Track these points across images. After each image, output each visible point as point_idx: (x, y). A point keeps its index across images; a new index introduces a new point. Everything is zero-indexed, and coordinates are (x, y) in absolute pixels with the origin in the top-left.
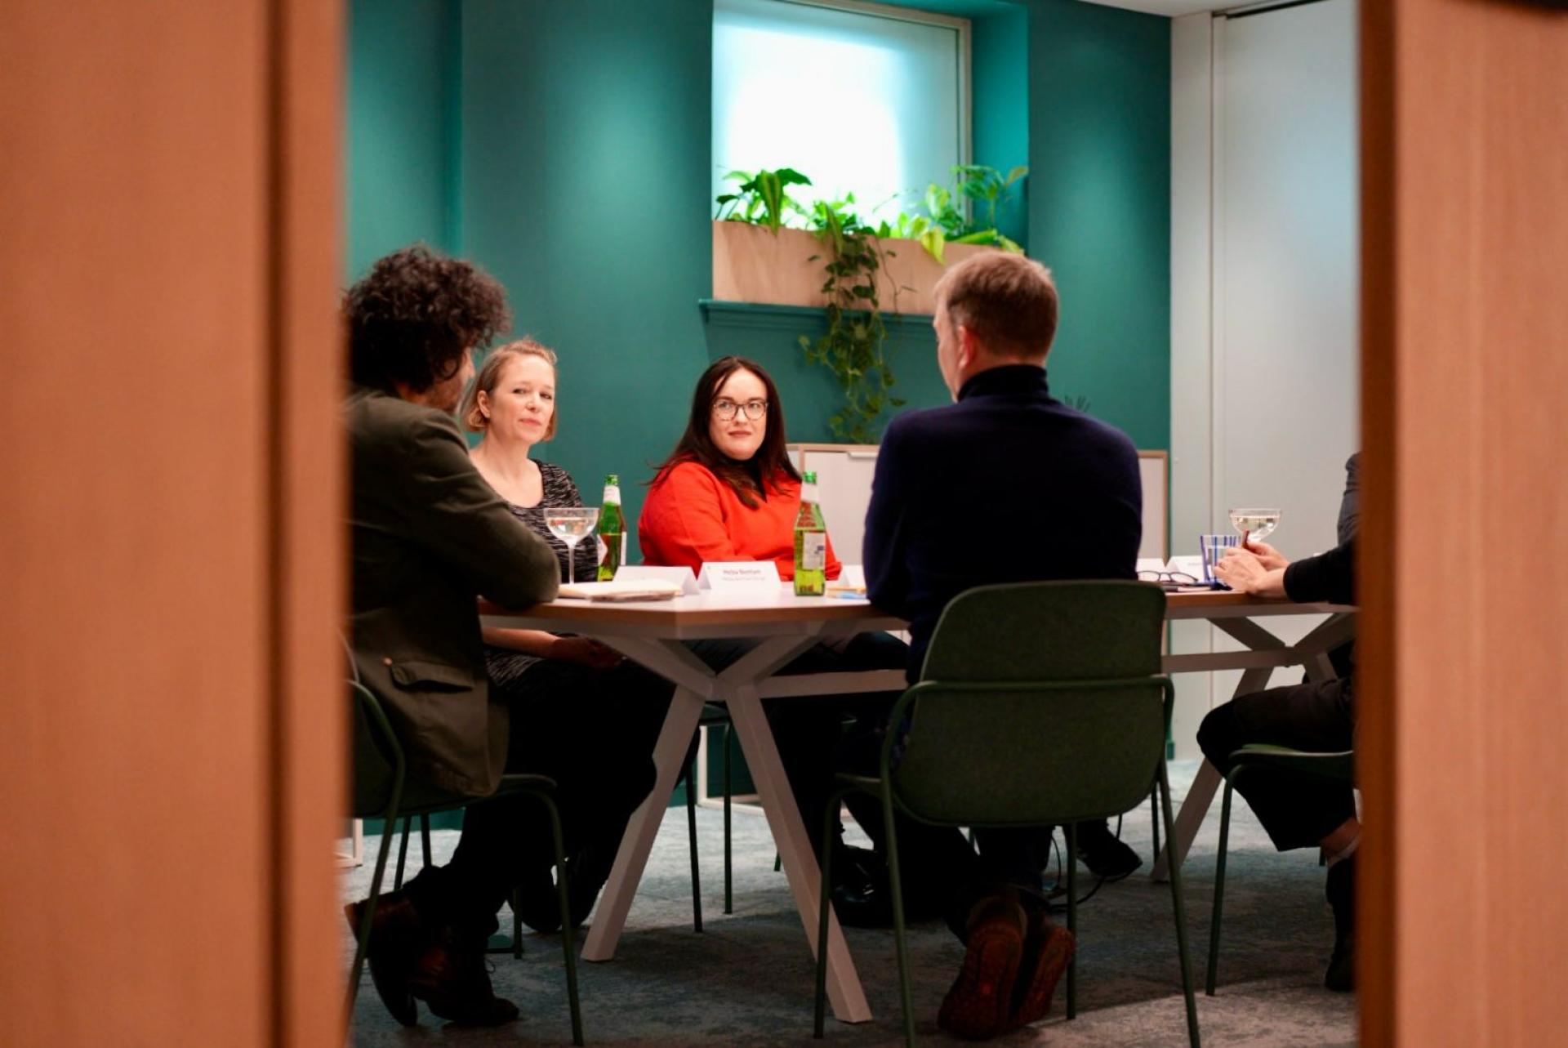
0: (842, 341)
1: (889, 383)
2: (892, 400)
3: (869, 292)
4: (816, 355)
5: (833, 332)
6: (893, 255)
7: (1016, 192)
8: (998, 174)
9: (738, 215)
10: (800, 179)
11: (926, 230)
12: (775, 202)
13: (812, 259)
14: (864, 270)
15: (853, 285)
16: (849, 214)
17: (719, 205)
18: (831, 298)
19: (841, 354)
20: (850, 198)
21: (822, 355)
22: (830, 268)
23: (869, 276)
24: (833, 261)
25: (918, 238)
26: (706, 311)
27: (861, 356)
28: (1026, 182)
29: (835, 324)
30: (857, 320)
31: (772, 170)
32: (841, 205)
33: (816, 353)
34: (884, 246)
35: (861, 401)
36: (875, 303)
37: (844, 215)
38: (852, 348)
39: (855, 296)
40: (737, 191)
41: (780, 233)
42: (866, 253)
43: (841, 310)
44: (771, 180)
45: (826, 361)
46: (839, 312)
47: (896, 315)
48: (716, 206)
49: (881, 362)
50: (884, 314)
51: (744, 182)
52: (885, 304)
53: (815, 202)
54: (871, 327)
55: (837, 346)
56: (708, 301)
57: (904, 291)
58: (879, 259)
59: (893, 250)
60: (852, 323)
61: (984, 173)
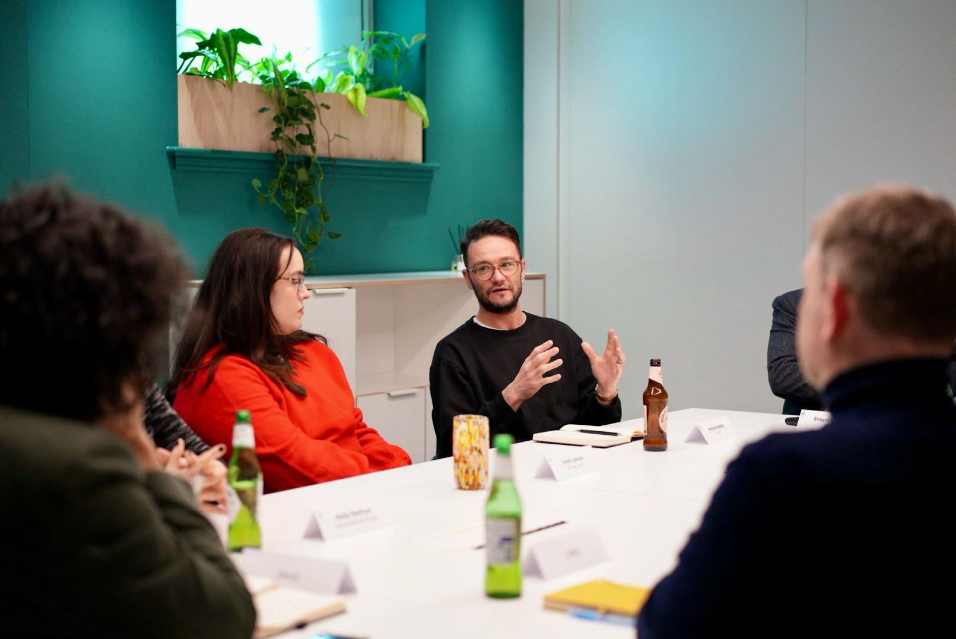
0: (287, 183)
1: (326, 219)
2: (329, 233)
3: (308, 139)
4: (267, 196)
5: (281, 175)
6: (327, 107)
7: (415, 54)
8: (404, 39)
9: (196, 69)
10: (252, 39)
11: (351, 86)
12: (230, 58)
13: (263, 110)
14: (306, 120)
15: (295, 134)
16: (291, 70)
17: (182, 60)
18: (280, 145)
19: (290, 195)
20: (289, 57)
21: (271, 195)
22: (277, 119)
23: (308, 125)
24: (279, 113)
25: (343, 92)
26: (174, 158)
27: (304, 197)
28: (423, 47)
29: (282, 168)
30: (299, 165)
31: (226, 29)
32: (281, 62)
33: (267, 194)
34: (317, 99)
35: (303, 233)
36: (314, 149)
37: (286, 72)
38: (297, 189)
39: (298, 143)
40: (195, 48)
41: (235, 87)
42: (306, 107)
43: (287, 155)
44: (226, 38)
45: (273, 200)
46: (285, 157)
47: (329, 159)
48: (180, 61)
49: (320, 202)
50: (320, 159)
51: (200, 40)
52: (321, 150)
53: (262, 60)
54: (309, 170)
55: (284, 187)
56: (175, 148)
57: (336, 138)
58: (315, 111)
59: (326, 103)
60: (295, 166)
61: (392, 38)
